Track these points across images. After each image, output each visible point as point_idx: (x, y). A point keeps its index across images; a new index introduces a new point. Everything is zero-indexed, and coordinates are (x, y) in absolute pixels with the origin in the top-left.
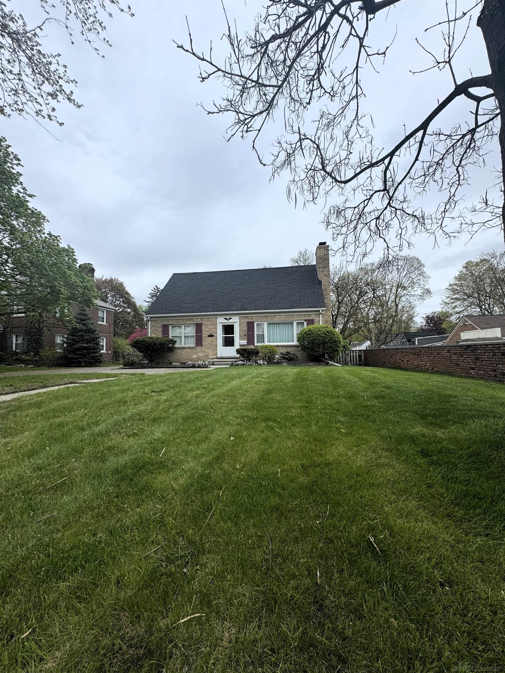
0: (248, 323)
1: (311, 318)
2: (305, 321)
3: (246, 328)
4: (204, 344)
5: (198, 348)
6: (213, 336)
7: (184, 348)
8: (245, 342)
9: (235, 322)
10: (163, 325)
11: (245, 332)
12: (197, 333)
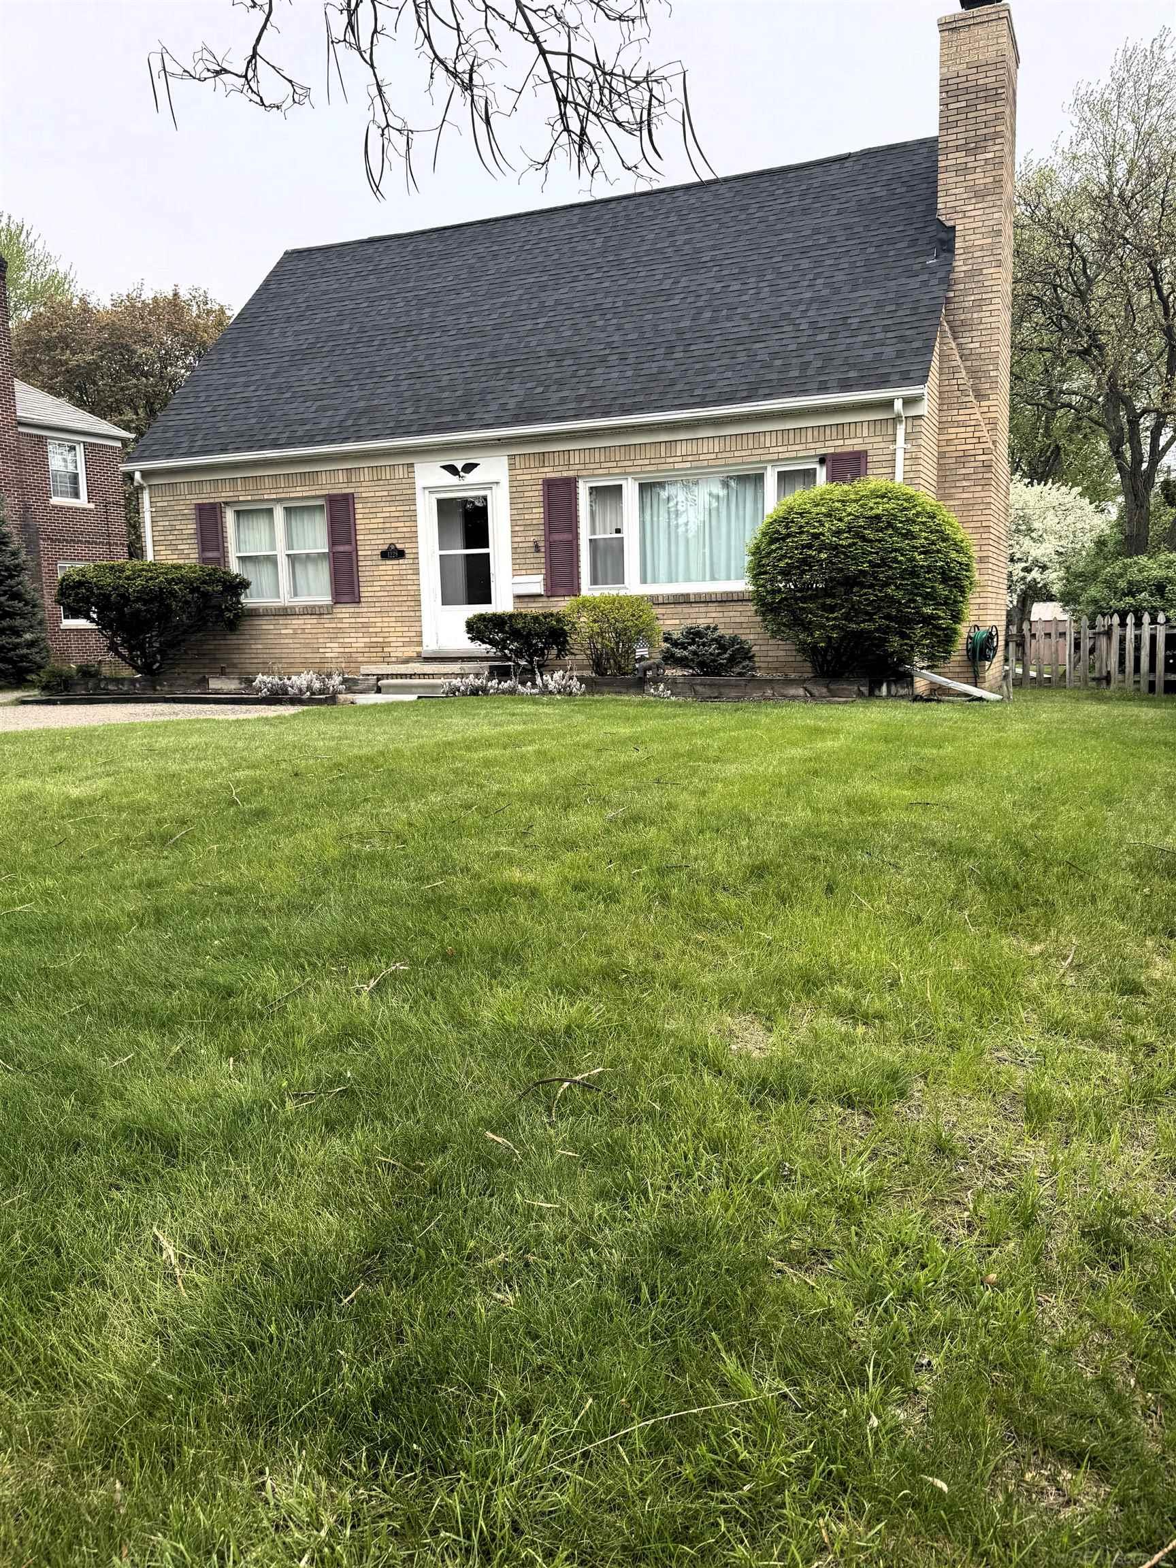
0: (549, 484)
1: (852, 444)
2: (822, 460)
3: (538, 514)
4: (366, 591)
5: (344, 611)
6: (401, 554)
7: (285, 613)
8: (535, 584)
9: (489, 485)
10: (200, 508)
11: (537, 535)
12: (334, 540)
